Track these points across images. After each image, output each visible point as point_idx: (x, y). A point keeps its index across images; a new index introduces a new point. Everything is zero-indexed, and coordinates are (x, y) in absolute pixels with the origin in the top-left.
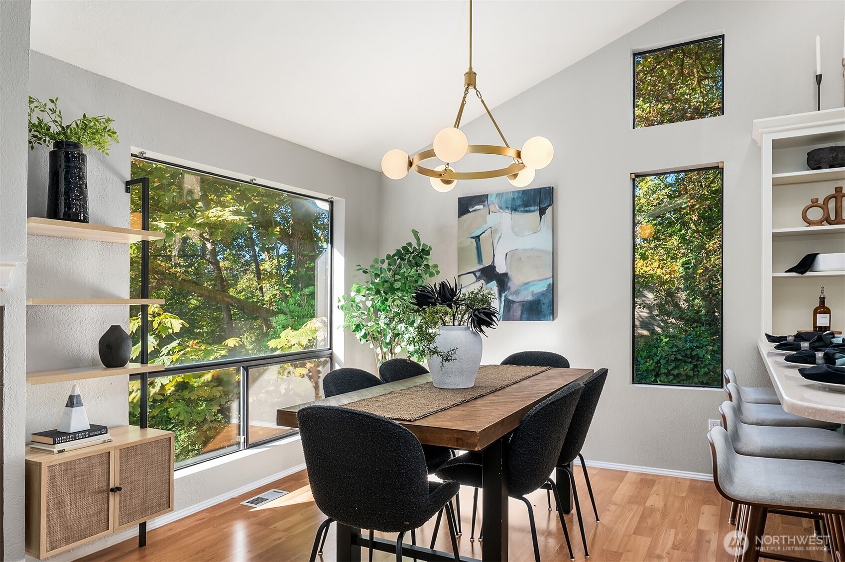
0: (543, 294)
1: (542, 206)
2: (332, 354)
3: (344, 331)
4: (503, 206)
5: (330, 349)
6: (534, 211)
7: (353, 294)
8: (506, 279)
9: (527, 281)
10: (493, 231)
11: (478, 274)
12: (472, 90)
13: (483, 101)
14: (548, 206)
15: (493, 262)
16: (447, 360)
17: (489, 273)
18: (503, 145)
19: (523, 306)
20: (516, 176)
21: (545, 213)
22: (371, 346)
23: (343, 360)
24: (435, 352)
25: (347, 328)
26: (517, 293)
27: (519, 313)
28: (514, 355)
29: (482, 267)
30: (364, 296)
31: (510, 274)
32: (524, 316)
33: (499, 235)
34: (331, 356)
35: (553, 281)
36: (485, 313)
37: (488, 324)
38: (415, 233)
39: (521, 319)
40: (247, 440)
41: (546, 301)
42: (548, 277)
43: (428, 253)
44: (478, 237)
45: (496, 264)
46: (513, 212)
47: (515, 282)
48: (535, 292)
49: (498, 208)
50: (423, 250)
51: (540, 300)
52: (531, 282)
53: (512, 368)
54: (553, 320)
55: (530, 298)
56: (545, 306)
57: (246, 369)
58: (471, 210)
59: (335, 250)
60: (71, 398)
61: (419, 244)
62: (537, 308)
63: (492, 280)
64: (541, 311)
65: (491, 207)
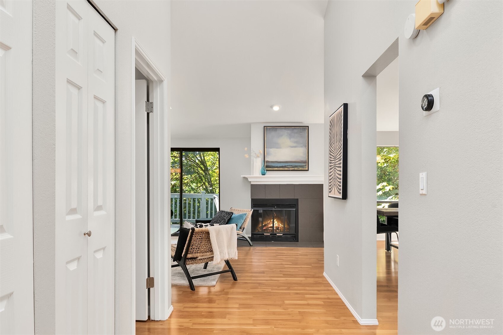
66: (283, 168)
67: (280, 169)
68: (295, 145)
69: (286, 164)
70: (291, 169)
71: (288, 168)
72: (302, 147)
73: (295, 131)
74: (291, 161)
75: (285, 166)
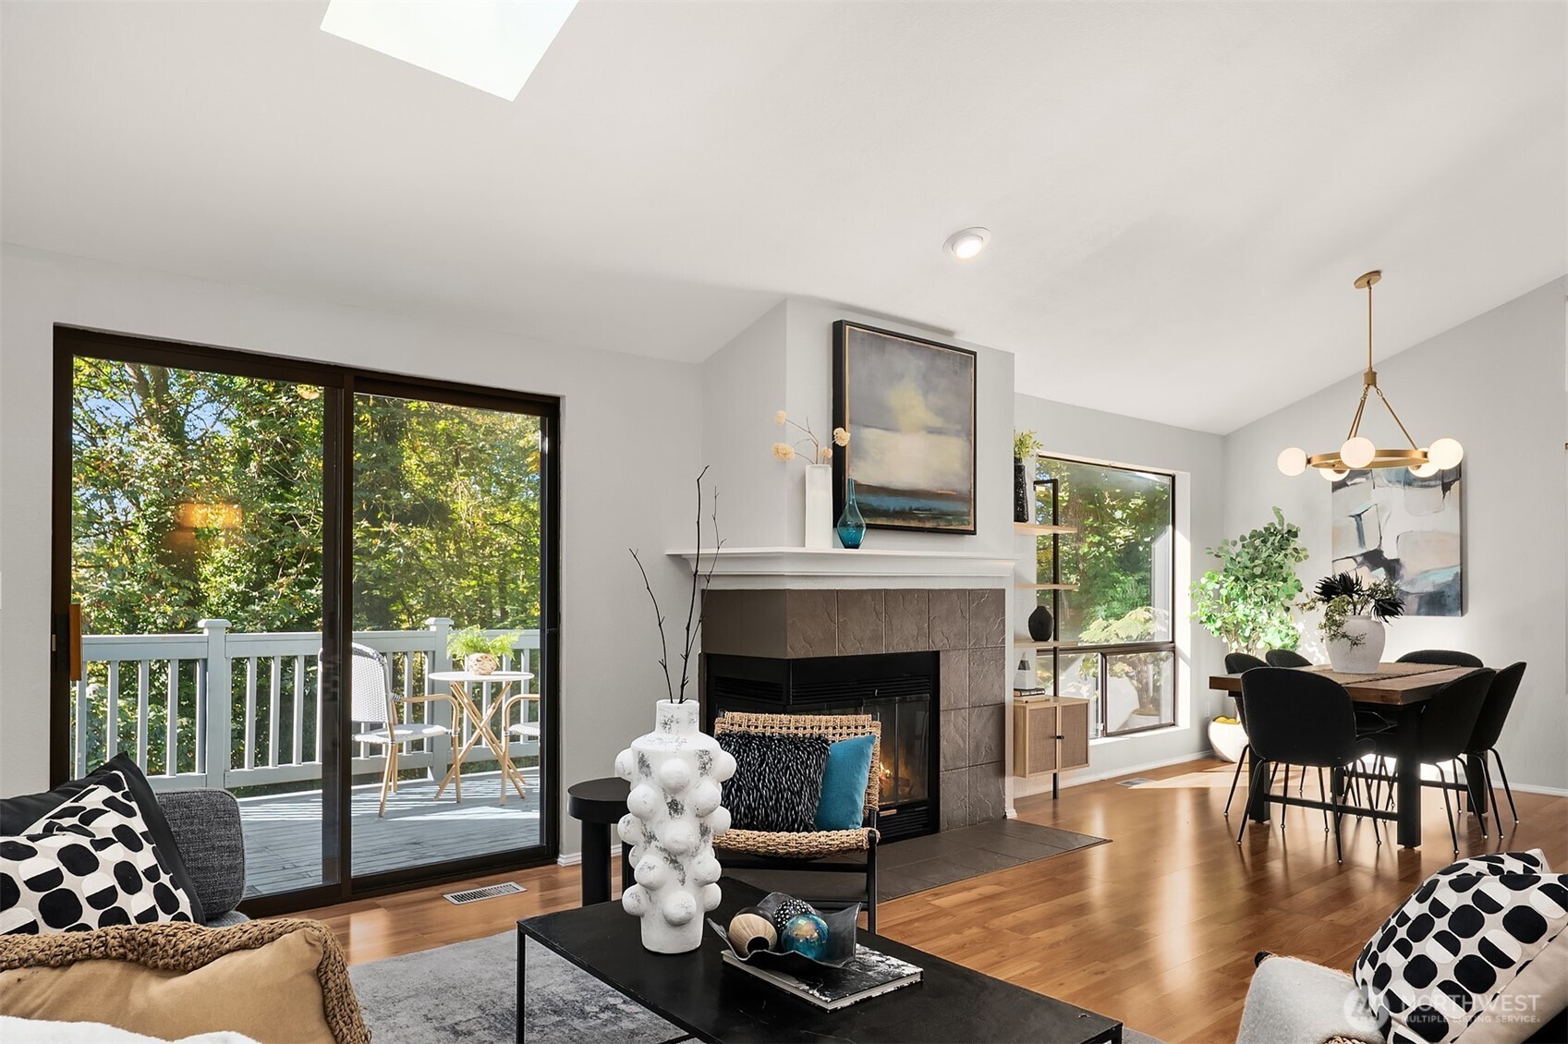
0: (1448, 585)
1: (1446, 481)
2: (1174, 647)
3: (1191, 622)
4: (1393, 479)
5: (1173, 642)
6: (1435, 486)
7: (1204, 581)
8: (1397, 567)
9: (1426, 569)
10: (1379, 509)
11: (1359, 559)
12: (1372, 388)
13: (1384, 399)
14: (1454, 481)
15: (1380, 546)
16: (1355, 644)
17: (1374, 559)
18: (1411, 448)
19: (1421, 598)
20: (1419, 467)
21: (1449, 489)
22: (1225, 640)
23: (1189, 656)
24: (1344, 636)
25: (1193, 619)
26: (1412, 582)
27: (1415, 606)
28: (1412, 653)
29: (1364, 551)
30: (1217, 583)
31: (1402, 560)
32: (1423, 610)
33: (1387, 515)
34: (1174, 650)
35: (1462, 569)
36: (1390, 604)
37: (1392, 614)
38: (1277, 511)
39: (1418, 614)
40: (1105, 728)
41: (1454, 592)
42: (1452, 564)
43: (1295, 535)
44: (1359, 515)
45: (1383, 549)
46: (1406, 487)
47: (1408, 570)
48: (1437, 582)
49: (1386, 482)
50: (1289, 531)
51: (1443, 592)
52: (1432, 570)
53: (1411, 667)
54: (1462, 615)
55: (1430, 589)
56: (1450, 598)
57: (1104, 655)
58: (1349, 483)
59: (1177, 533)
60: (1022, 662)
61: (1281, 523)
62: (1439, 601)
63: (1378, 567)
64: (1445, 605)
65: (1377, 481)
66: (904, 519)
67: (897, 523)
68: (937, 422)
69: (915, 504)
70: (928, 525)
71: (920, 519)
72: (957, 434)
73: (941, 363)
74: (928, 489)
75: (910, 509)
